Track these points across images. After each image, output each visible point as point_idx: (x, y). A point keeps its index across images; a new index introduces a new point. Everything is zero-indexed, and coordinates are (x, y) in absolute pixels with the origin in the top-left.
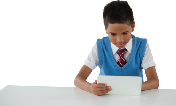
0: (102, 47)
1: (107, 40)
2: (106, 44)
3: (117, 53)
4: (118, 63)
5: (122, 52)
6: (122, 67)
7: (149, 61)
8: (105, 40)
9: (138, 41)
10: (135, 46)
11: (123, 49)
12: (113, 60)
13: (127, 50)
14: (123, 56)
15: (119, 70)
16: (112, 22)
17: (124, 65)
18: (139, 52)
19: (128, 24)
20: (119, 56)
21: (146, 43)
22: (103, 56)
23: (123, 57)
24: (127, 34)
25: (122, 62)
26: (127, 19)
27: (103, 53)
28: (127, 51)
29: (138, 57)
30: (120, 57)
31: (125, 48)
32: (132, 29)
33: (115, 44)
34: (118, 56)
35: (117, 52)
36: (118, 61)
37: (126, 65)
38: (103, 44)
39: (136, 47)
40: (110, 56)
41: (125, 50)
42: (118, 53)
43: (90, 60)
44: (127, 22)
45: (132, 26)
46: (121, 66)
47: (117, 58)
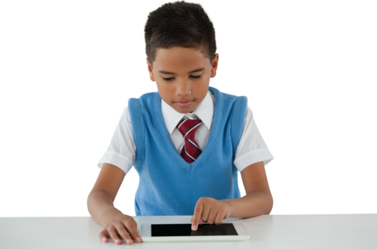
0: (144, 116)
1: (152, 101)
2: (151, 110)
3: (177, 131)
4: (183, 154)
5: (189, 127)
6: (193, 164)
7: (253, 149)
8: (148, 101)
9: (226, 102)
10: (220, 113)
11: (192, 118)
12: (170, 147)
13: (200, 121)
14: (192, 136)
15: (184, 170)
16: (166, 45)
17: (196, 158)
18: (229, 126)
19: (203, 53)
20: (184, 135)
21: (245, 106)
22: (146, 139)
23: (194, 138)
24: (198, 77)
25: (191, 152)
26: (201, 38)
27: (146, 132)
28: (203, 123)
29: (229, 138)
30: (186, 140)
31: (196, 116)
32: (212, 71)
33: (172, 103)
34: (182, 136)
35: (177, 127)
36: (181, 148)
37: (200, 157)
38: (144, 111)
39: (223, 116)
40: (161, 138)
41: (198, 121)
42: (180, 130)
43: (117, 150)
44: (202, 48)
45: (213, 62)
46: (190, 161)
47: (179, 141)
